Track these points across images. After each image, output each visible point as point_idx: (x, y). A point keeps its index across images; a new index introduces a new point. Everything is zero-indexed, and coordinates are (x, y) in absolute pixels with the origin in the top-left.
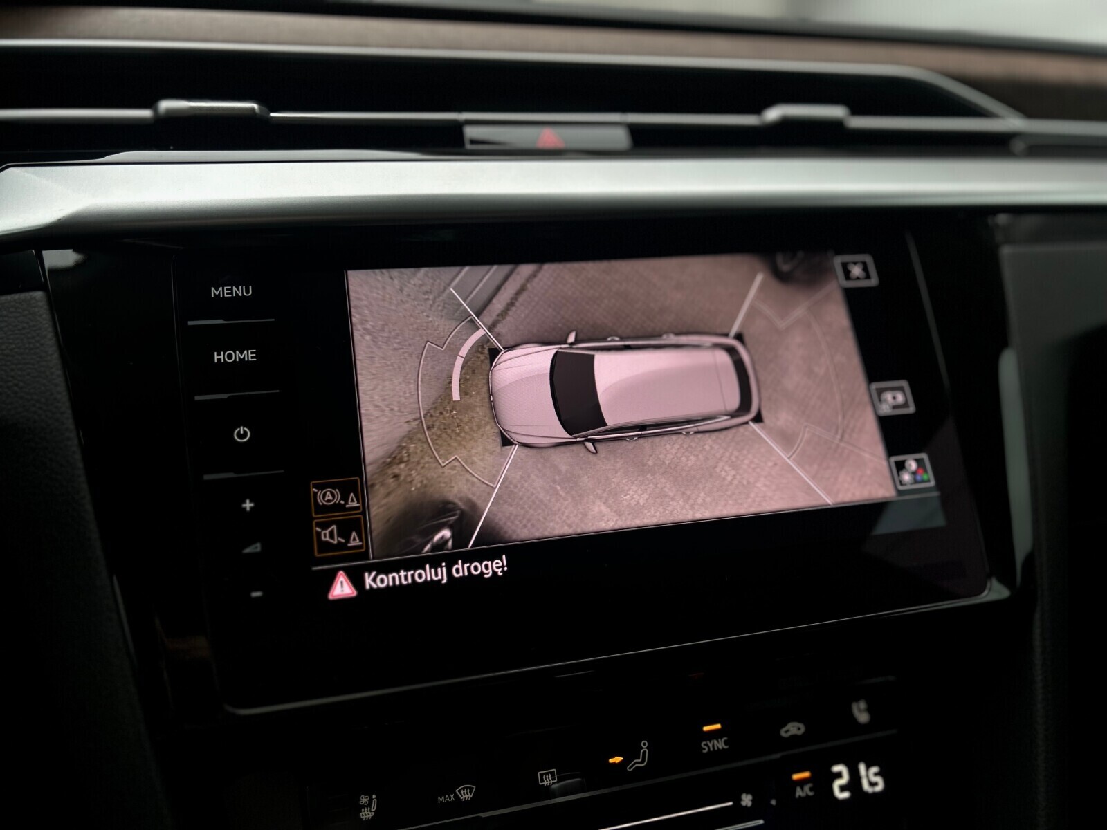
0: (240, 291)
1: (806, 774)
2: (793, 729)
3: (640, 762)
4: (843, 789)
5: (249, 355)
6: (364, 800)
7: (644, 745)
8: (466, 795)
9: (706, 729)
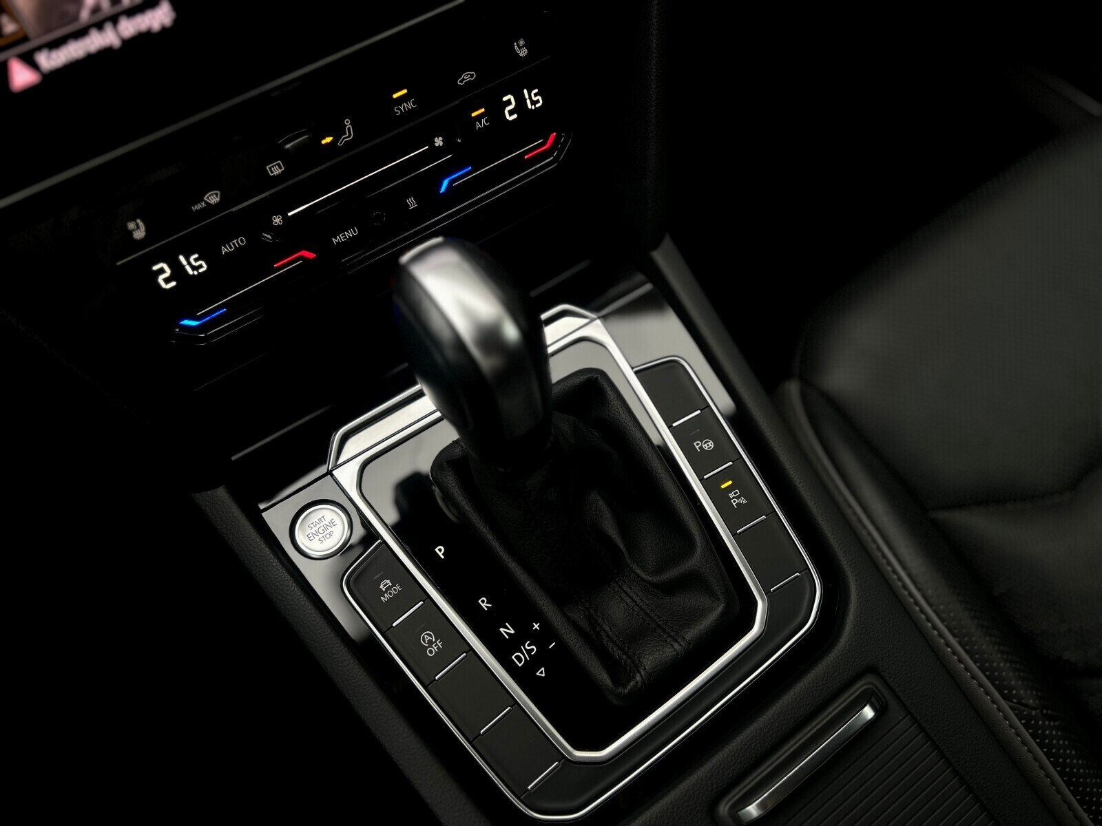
1: (482, 111)
2: (467, 77)
3: (347, 137)
4: (512, 112)
6: (131, 226)
7: (347, 122)
8: (213, 198)
9: (395, 96)
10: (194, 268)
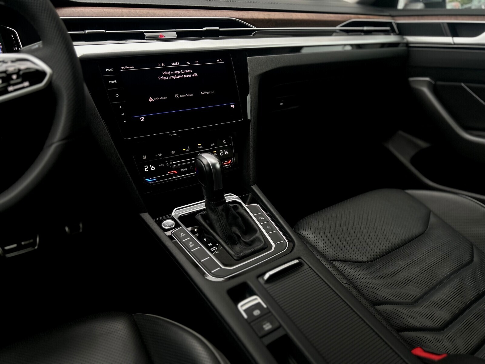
0: (111, 70)
1: (216, 152)
2: (213, 144)
3: (188, 150)
4: (222, 154)
5: (115, 81)
6: (144, 156)
7: (189, 147)
8: (160, 155)
9: (199, 145)
10: (152, 168)
